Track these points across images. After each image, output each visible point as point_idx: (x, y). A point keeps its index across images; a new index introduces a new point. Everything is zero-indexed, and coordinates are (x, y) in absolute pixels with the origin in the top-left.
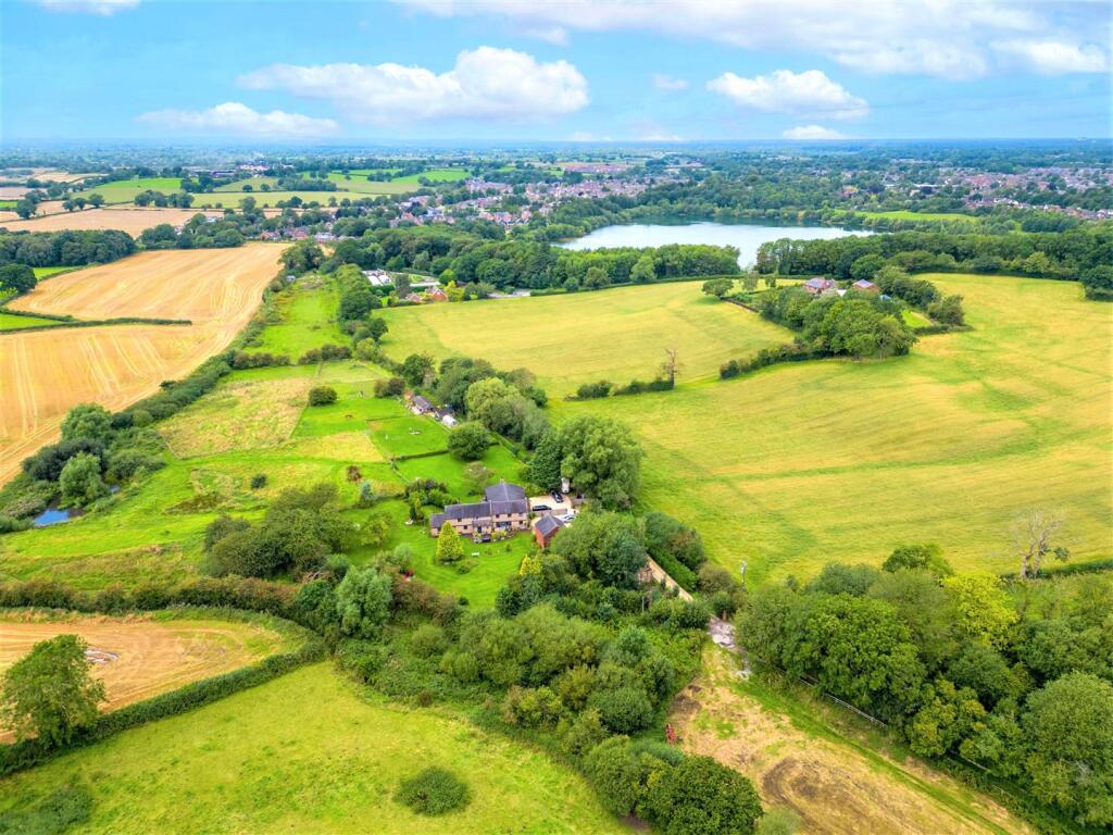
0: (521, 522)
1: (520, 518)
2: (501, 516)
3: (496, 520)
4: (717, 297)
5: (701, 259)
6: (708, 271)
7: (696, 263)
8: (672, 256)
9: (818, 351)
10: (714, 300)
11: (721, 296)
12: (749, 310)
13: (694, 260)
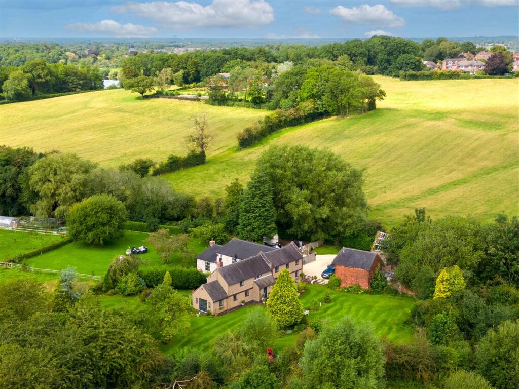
0: (297, 273)
2: (290, 265)
4: (141, 95)
5: (69, 75)
6: (80, 87)
7: (66, 79)
8: (43, 71)
9: (311, 114)
10: (139, 98)
11: (144, 94)
12: (189, 101)
13: (62, 76)
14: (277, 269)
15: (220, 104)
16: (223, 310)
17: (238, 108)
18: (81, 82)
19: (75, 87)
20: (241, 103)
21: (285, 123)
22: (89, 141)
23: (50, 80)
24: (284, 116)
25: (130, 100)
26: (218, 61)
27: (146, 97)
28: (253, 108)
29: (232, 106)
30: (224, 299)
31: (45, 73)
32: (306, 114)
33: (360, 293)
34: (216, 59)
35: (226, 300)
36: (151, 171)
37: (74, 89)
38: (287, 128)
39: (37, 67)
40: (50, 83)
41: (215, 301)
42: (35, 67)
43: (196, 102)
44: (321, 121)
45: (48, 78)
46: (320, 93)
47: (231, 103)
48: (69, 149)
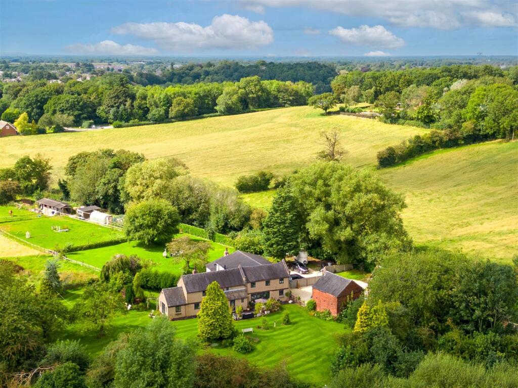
0: (281, 292)
1: (280, 287)
2: (272, 282)
3: (251, 290)
4: (324, 111)
5: (282, 92)
6: (290, 103)
7: (277, 95)
8: (255, 88)
9: (470, 135)
10: (323, 115)
11: (328, 111)
12: (365, 118)
13: (275, 93)
14: (253, 284)
15: (392, 123)
16: (180, 316)
17: (408, 127)
18: (291, 98)
19: (285, 103)
20: (412, 121)
21: (439, 144)
22: (246, 153)
23: (261, 96)
24: (438, 136)
25: (313, 116)
26: (428, 79)
27: (329, 114)
28: (422, 127)
29: (403, 124)
30: (182, 305)
31: (257, 90)
32: (465, 135)
33: (327, 319)
34: (426, 77)
35: (184, 306)
36: (272, 184)
37: (283, 104)
38: (441, 150)
39: (251, 84)
40: (261, 99)
41: (169, 306)
42: (249, 83)
43: (372, 120)
44: (482, 143)
45: (260, 93)
46: (483, 113)
47: (401, 121)
48: (224, 159)
